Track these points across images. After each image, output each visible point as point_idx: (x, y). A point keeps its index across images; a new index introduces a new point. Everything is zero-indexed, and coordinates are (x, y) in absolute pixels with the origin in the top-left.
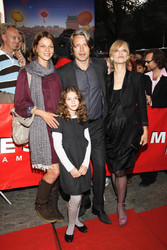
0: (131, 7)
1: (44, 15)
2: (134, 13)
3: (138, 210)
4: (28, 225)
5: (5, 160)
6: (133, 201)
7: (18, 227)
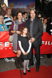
0: (47, 2)
1: (20, 5)
2: (48, 3)
3: (47, 66)
4: (12, 69)
5: (6, 49)
6: (45, 63)
7: (9, 69)
